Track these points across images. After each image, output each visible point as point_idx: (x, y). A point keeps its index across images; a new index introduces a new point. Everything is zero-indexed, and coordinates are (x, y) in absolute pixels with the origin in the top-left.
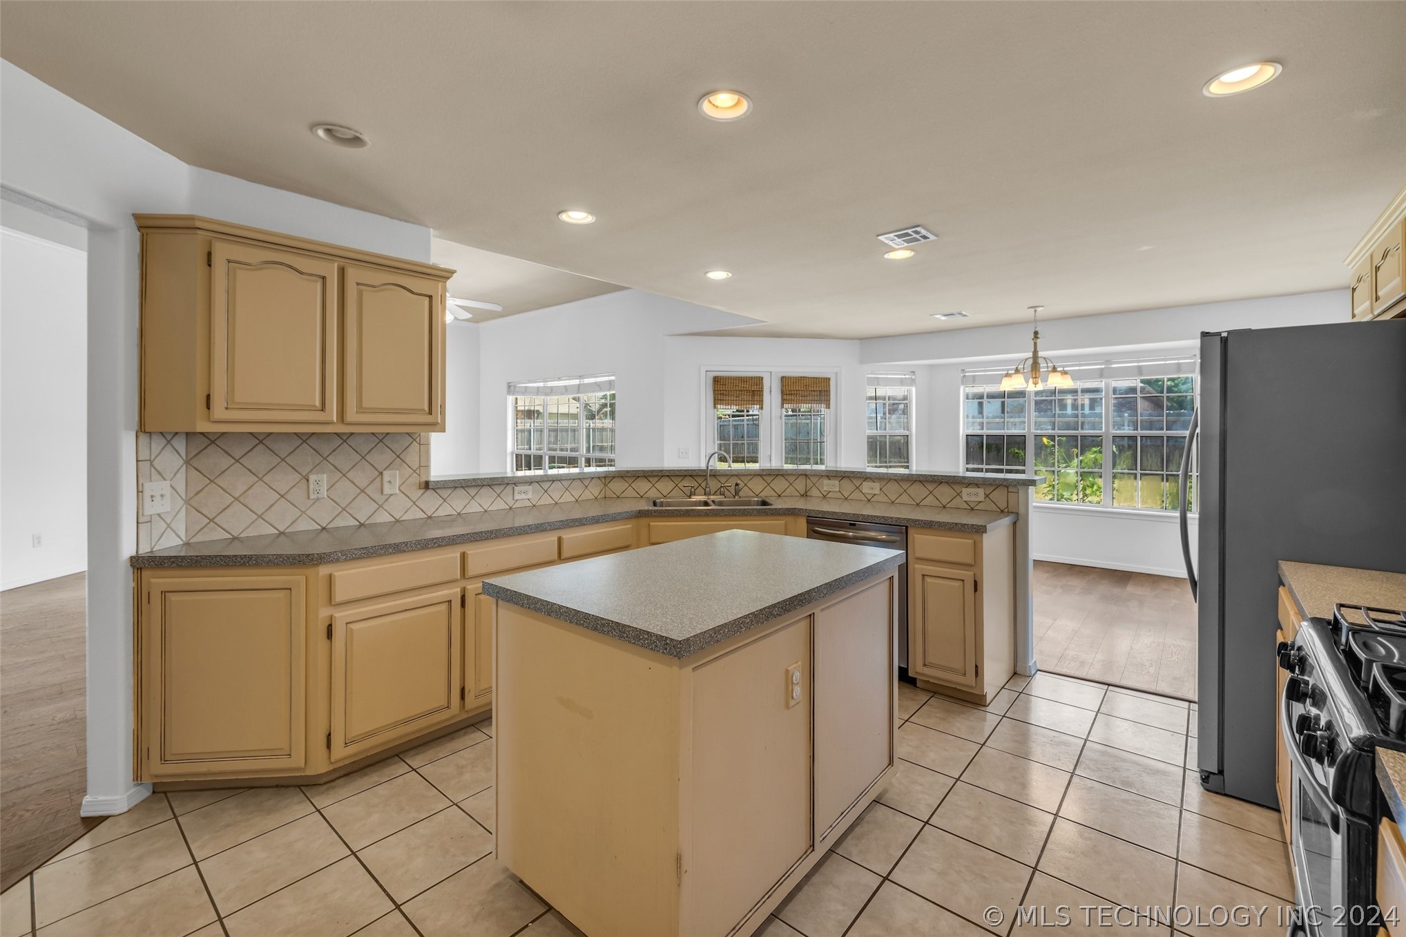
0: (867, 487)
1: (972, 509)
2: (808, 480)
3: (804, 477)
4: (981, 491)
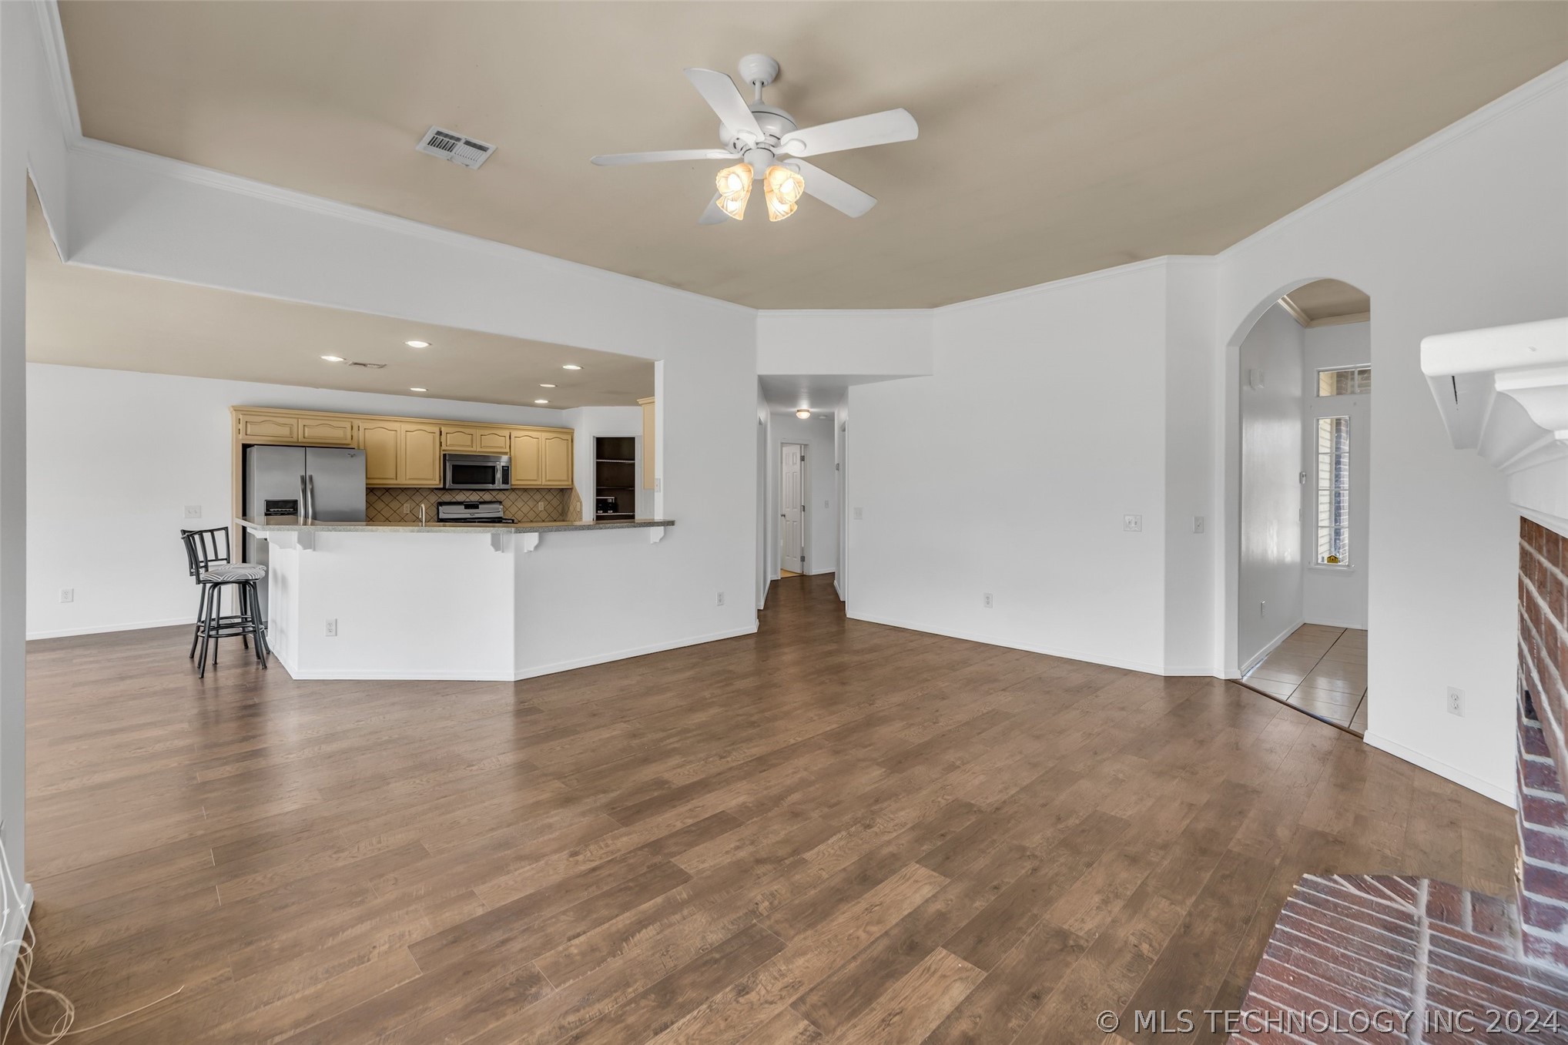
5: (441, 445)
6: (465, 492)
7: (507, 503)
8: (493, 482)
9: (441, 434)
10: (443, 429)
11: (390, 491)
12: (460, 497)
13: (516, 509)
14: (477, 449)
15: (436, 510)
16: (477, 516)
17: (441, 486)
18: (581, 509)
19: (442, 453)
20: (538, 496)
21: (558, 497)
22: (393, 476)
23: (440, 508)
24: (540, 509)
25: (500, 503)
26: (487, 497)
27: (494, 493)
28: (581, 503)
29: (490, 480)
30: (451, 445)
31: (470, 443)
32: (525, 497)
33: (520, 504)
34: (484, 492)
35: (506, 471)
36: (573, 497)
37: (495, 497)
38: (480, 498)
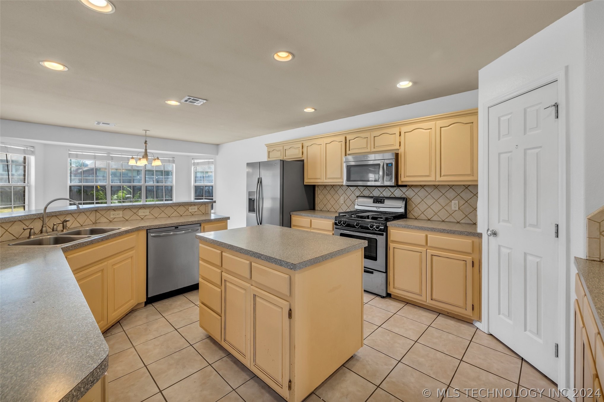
0: (141, 213)
1: (193, 215)
2: (97, 213)
3: (95, 212)
4: (196, 207)
5: (346, 150)
9: (346, 142)
10: (347, 137)
13: (425, 206)
14: (370, 150)
16: (381, 209)
20: (451, 194)
22: (320, 177)
23: (357, 200)
24: (453, 209)
30: (352, 149)
31: (365, 146)
32: (436, 194)
33: (429, 201)
35: (390, 167)
37: (404, 193)
38: (391, 194)
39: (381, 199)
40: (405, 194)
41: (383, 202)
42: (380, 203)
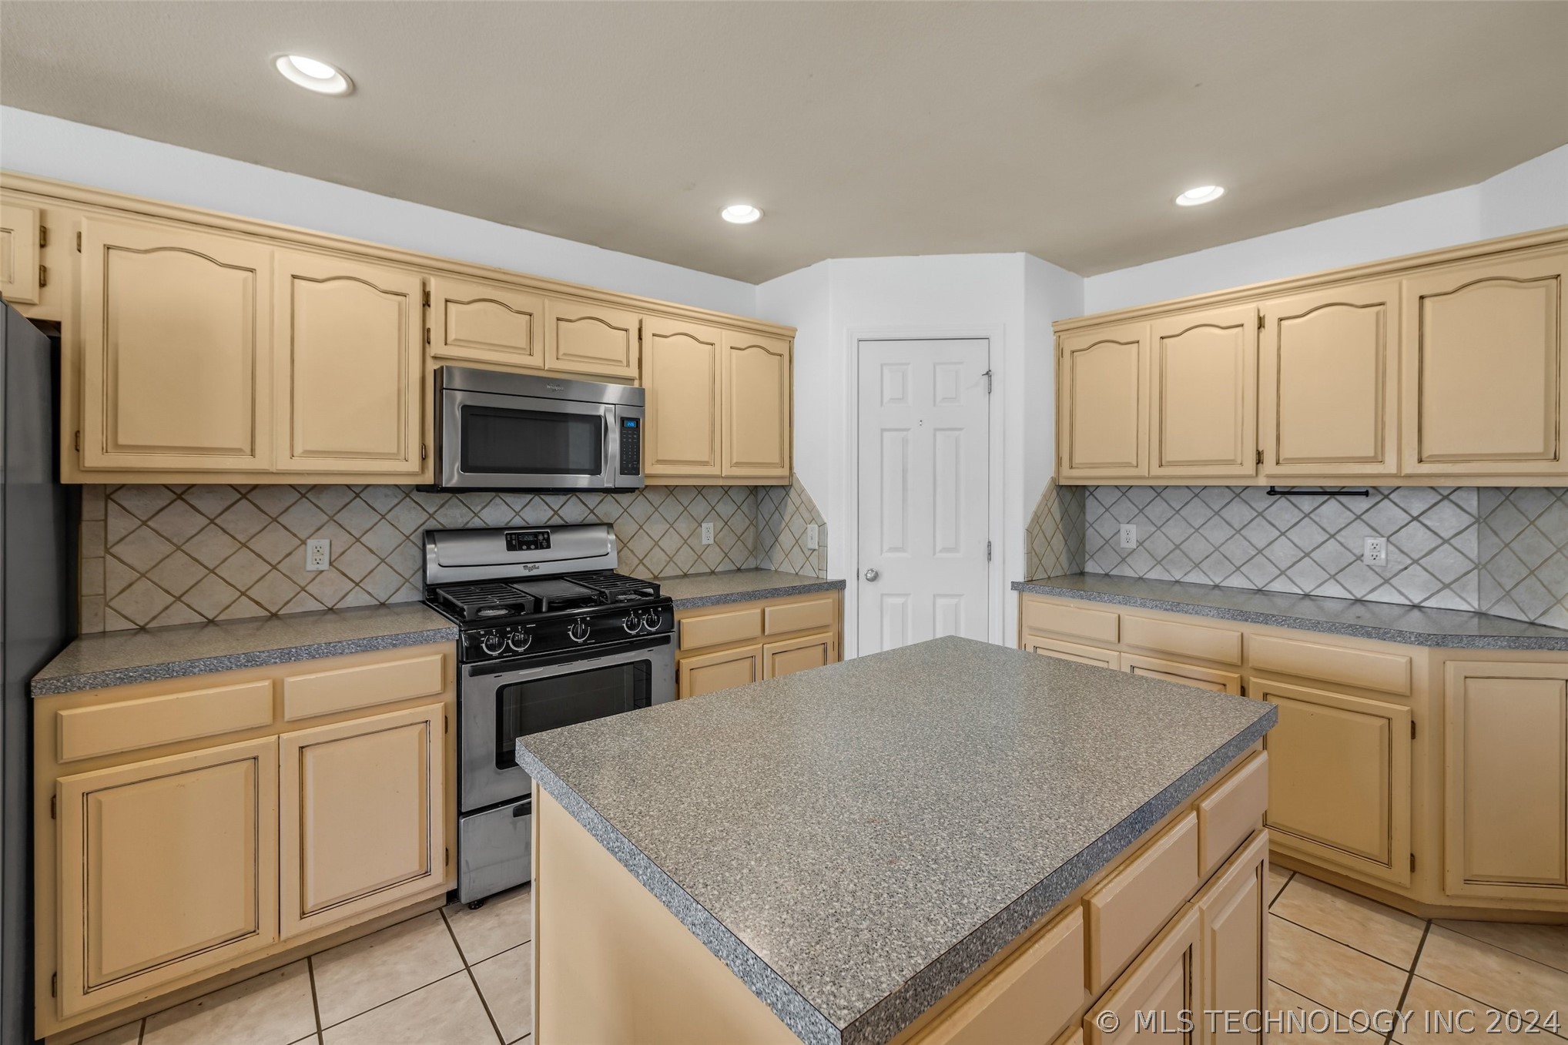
5: (426, 340)
6: (509, 498)
7: (627, 527)
8: (596, 470)
9: (426, 303)
10: (434, 285)
11: (256, 496)
12: (497, 513)
13: (647, 543)
14: (542, 360)
15: (418, 553)
16: (544, 569)
17: (428, 479)
18: (823, 545)
19: (432, 366)
20: (699, 508)
21: (745, 507)
22: (241, 441)
23: (430, 547)
24: (705, 542)
25: (610, 526)
26: (572, 511)
27: (592, 500)
28: (822, 525)
29: (587, 462)
30: (460, 342)
31: (522, 342)
32: (671, 508)
33: (656, 529)
34: (563, 498)
35: (632, 430)
36: (790, 508)
37: (592, 511)
38: (553, 516)
39: (536, 535)
40: (594, 514)
41: (545, 544)
42: (533, 547)
